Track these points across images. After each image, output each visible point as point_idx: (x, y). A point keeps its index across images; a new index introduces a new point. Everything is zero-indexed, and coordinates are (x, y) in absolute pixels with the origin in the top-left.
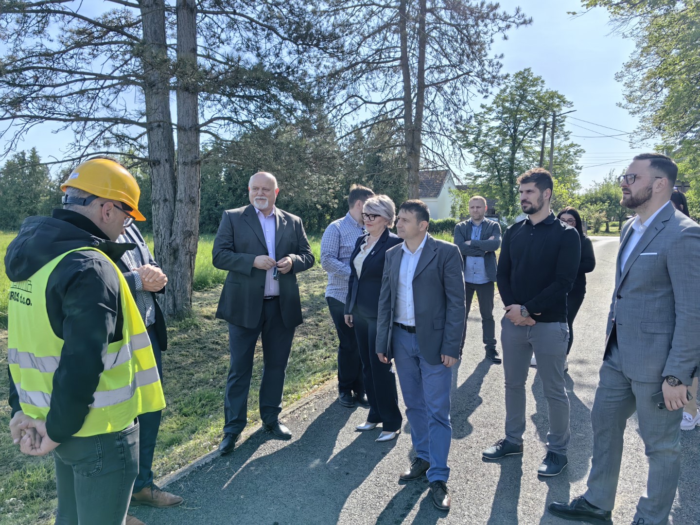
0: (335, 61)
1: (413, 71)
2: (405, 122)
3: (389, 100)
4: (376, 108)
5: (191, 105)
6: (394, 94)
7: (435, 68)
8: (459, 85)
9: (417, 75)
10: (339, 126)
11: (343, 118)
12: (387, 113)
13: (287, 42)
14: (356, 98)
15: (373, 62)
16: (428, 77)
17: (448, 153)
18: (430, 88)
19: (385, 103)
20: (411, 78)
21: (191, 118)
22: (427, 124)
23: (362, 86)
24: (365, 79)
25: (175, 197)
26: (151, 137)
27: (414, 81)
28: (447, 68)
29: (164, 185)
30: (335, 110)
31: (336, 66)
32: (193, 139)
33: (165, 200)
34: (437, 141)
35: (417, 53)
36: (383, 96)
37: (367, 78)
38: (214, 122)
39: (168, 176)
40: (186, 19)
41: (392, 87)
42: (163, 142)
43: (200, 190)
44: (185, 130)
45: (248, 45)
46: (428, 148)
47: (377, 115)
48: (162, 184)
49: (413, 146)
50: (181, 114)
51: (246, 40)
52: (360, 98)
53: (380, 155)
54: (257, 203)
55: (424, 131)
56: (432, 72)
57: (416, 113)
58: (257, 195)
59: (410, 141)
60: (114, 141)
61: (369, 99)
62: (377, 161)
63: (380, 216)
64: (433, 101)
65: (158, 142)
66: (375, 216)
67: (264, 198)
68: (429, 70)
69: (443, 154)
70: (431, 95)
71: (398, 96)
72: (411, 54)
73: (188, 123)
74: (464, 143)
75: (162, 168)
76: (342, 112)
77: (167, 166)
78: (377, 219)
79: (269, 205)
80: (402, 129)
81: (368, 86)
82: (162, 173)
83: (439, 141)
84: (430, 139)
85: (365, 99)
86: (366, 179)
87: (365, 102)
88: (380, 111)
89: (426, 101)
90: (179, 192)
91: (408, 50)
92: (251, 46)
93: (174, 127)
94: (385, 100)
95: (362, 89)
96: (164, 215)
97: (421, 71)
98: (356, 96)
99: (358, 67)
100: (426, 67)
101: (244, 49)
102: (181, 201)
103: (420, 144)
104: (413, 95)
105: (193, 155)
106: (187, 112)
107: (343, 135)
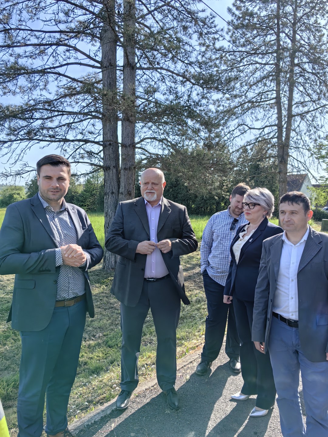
0: (230, 102)
1: (284, 107)
2: (278, 140)
3: (266, 126)
4: (257, 132)
5: (130, 129)
6: (270, 122)
7: (300, 103)
8: (318, 115)
9: (287, 109)
10: (231, 144)
11: (234, 139)
12: (265, 135)
13: (196, 86)
14: (244, 126)
15: (256, 102)
16: (295, 110)
17: (309, 162)
18: (296, 117)
19: (264, 128)
20: (283, 111)
21: (130, 139)
22: (293, 142)
23: (248, 118)
24: (250, 113)
25: (118, 191)
26: (105, 152)
27: (284, 113)
28: (309, 103)
29: (112, 183)
30: (229, 134)
31: (231, 106)
32: (131, 152)
33: (113, 193)
34: (300, 153)
35: (287, 94)
36: (263, 124)
37: (252, 113)
38: (144, 141)
39: (114, 177)
40: (129, 73)
41: (269, 117)
42: (112, 155)
43: (134, 186)
44: (126, 147)
45: (170, 90)
46: (294, 158)
47: (258, 136)
48: (111, 183)
49: (283, 157)
50: (124, 136)
51: (169, 88)
52: (247, 126)
53: (259, 163)
54: (147, 196)
55: (292, 146)
56: (297, 106)
57: (286, 134)
58: (147, 189)
59: (281, 153)
60: (86, 155)
61: (253, 127)
62: (257, 167)
63: (259, 205)
64: (298, 126)
65: (109, 155)
66: (255, 205)
67: (153, 191)
68: (296, 105)
69: (305, 162)
70: (297, 122)
71: (274, 124)
72: (283, 95)
73: (128, 142)
74: (319, 156)
75: (111, 172)
76: (233, 135)
77: (114, 170)
78: (257, 208)
79: (157, 197)
80: (276, 145)
81: (252, 118)
82: (111, 175)
83: (302, 153)
84: (295, 152)
85: (250, 127)
86: (249, 179)
87: (250, 128)
88: (260, 134)
89: (293, 126)
90: (121, 188)
91: (281, 92)
92: (172, 91)
93: (120, 145)
94: (264, 127)
95: (248, 119)
96: (112, 202)
97: (290, 106)
98: (244, 124)
99: (246, 106)
100: (293, 103)
101: (168, 94)
102: (122, 193)
103: (288, 156)
104: (283, 123)
105: (131, 163)
106: (128, 134)
107: (234, 150)
